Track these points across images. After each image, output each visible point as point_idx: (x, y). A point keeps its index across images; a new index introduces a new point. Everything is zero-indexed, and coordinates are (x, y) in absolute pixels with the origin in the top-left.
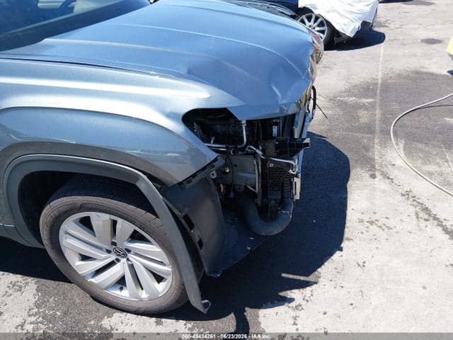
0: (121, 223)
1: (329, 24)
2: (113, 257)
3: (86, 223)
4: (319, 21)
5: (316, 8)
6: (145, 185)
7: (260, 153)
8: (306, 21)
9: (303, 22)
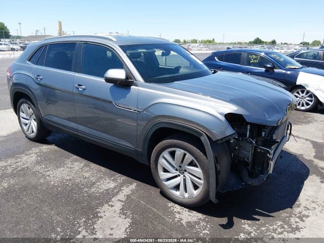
0: (188, 155)
1: (316, 97)
2: (178, 173)
3: (173, 154)
4: (309, 94)
5: (308, 87)
6: (204, 139)
7: (254, 142)
8: (300, 93)
9: (298, 93)
